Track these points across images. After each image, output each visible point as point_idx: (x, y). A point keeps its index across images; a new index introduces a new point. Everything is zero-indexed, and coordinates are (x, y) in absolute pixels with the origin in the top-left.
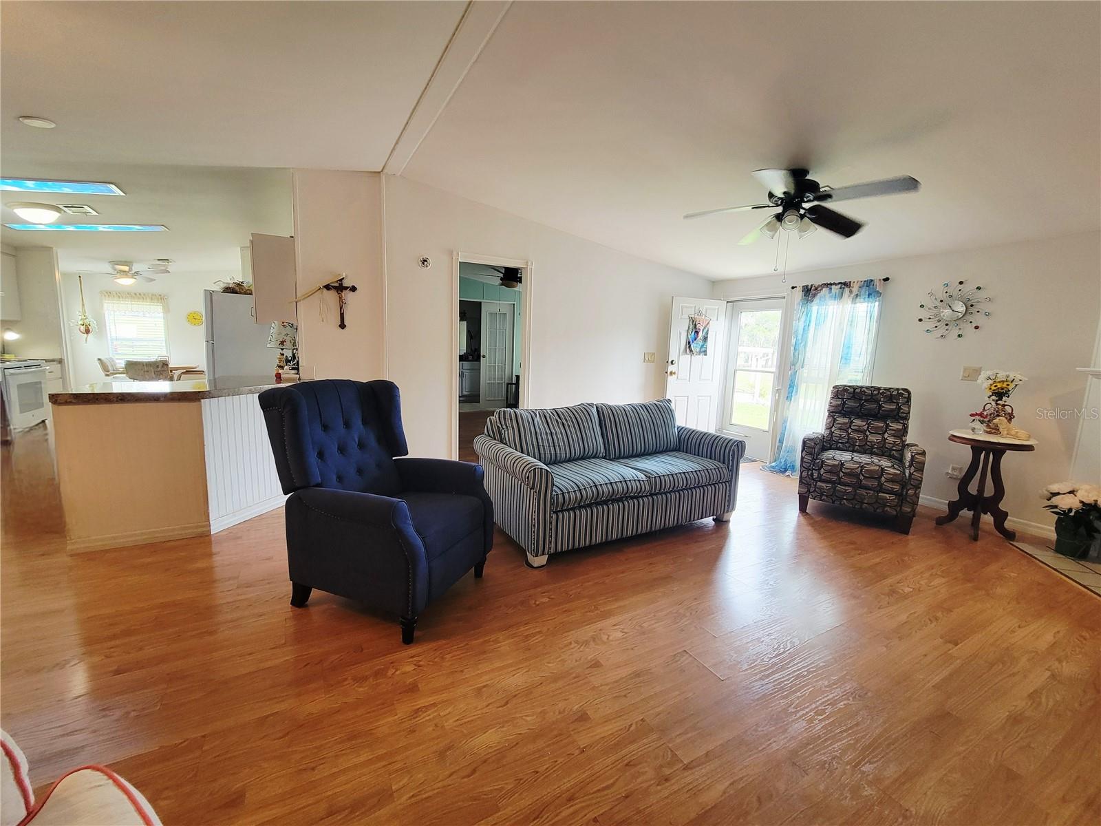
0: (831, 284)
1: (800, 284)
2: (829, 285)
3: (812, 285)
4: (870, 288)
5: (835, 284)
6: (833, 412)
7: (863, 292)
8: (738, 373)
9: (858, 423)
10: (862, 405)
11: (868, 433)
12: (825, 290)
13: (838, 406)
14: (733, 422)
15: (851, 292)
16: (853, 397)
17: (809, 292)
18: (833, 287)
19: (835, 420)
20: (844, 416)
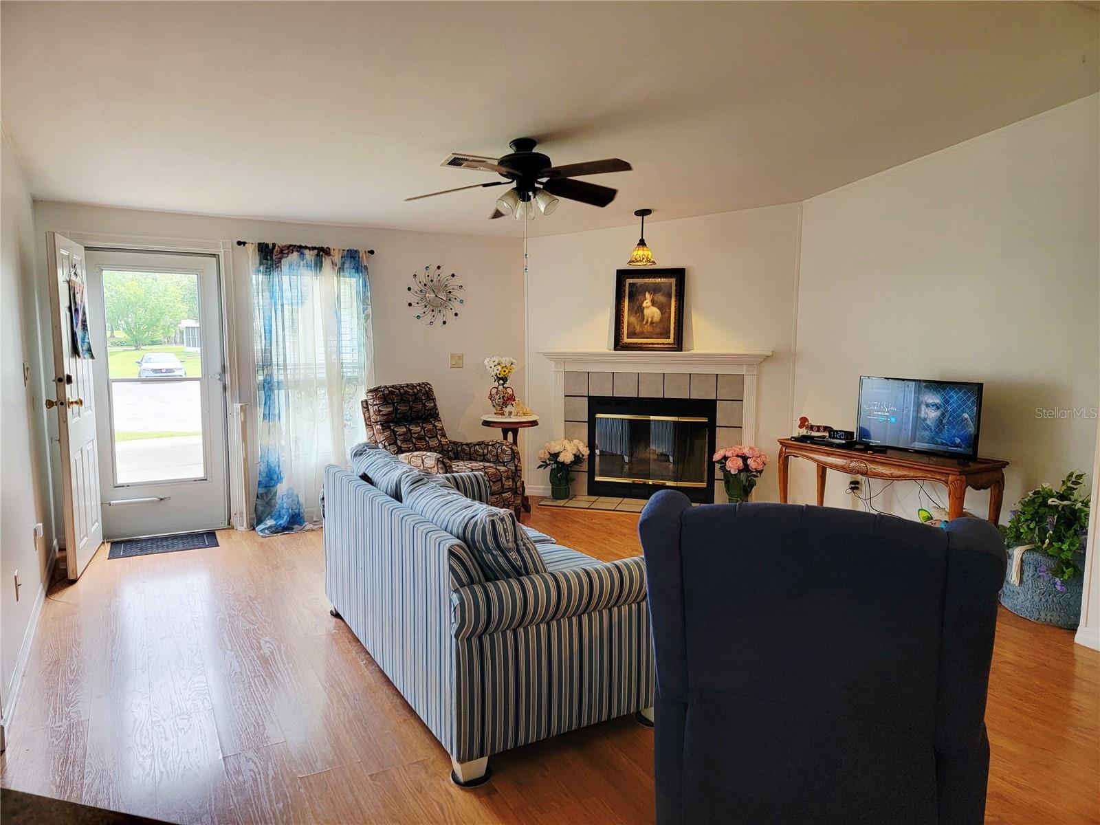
0: (301, 247)
1: (254, 239)
2: (300, 249)
3: (274, 245)
4: (354, 260)
5: (310, 249)
6: (385, 422)
7: (346, 266)
8: (114, 386)
9: (415, 429)
10: (411, 408)
11: (427, 439)
12: (295, 256)
13: (389, 414)
14: (120, 481)
15: (334, 264)
16: (402, 399)
17: (270, 255)
18: (307, 252)
19: (394, 432)
20: (399, 423)
